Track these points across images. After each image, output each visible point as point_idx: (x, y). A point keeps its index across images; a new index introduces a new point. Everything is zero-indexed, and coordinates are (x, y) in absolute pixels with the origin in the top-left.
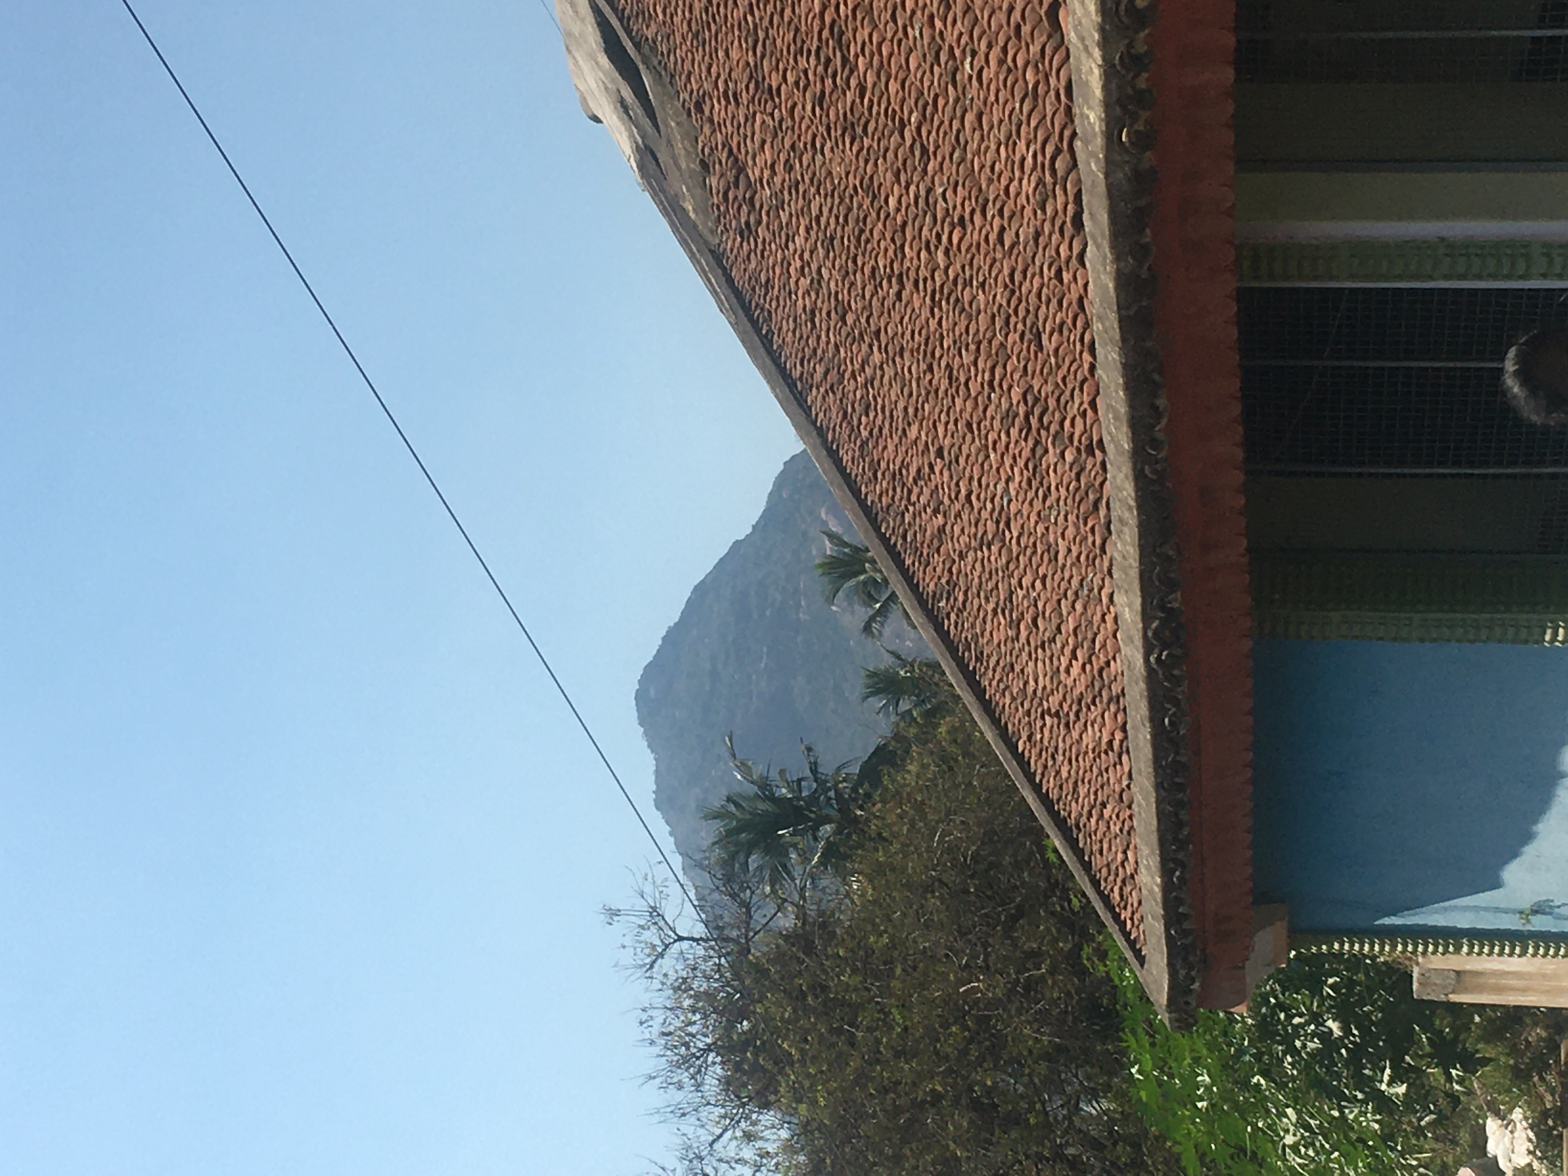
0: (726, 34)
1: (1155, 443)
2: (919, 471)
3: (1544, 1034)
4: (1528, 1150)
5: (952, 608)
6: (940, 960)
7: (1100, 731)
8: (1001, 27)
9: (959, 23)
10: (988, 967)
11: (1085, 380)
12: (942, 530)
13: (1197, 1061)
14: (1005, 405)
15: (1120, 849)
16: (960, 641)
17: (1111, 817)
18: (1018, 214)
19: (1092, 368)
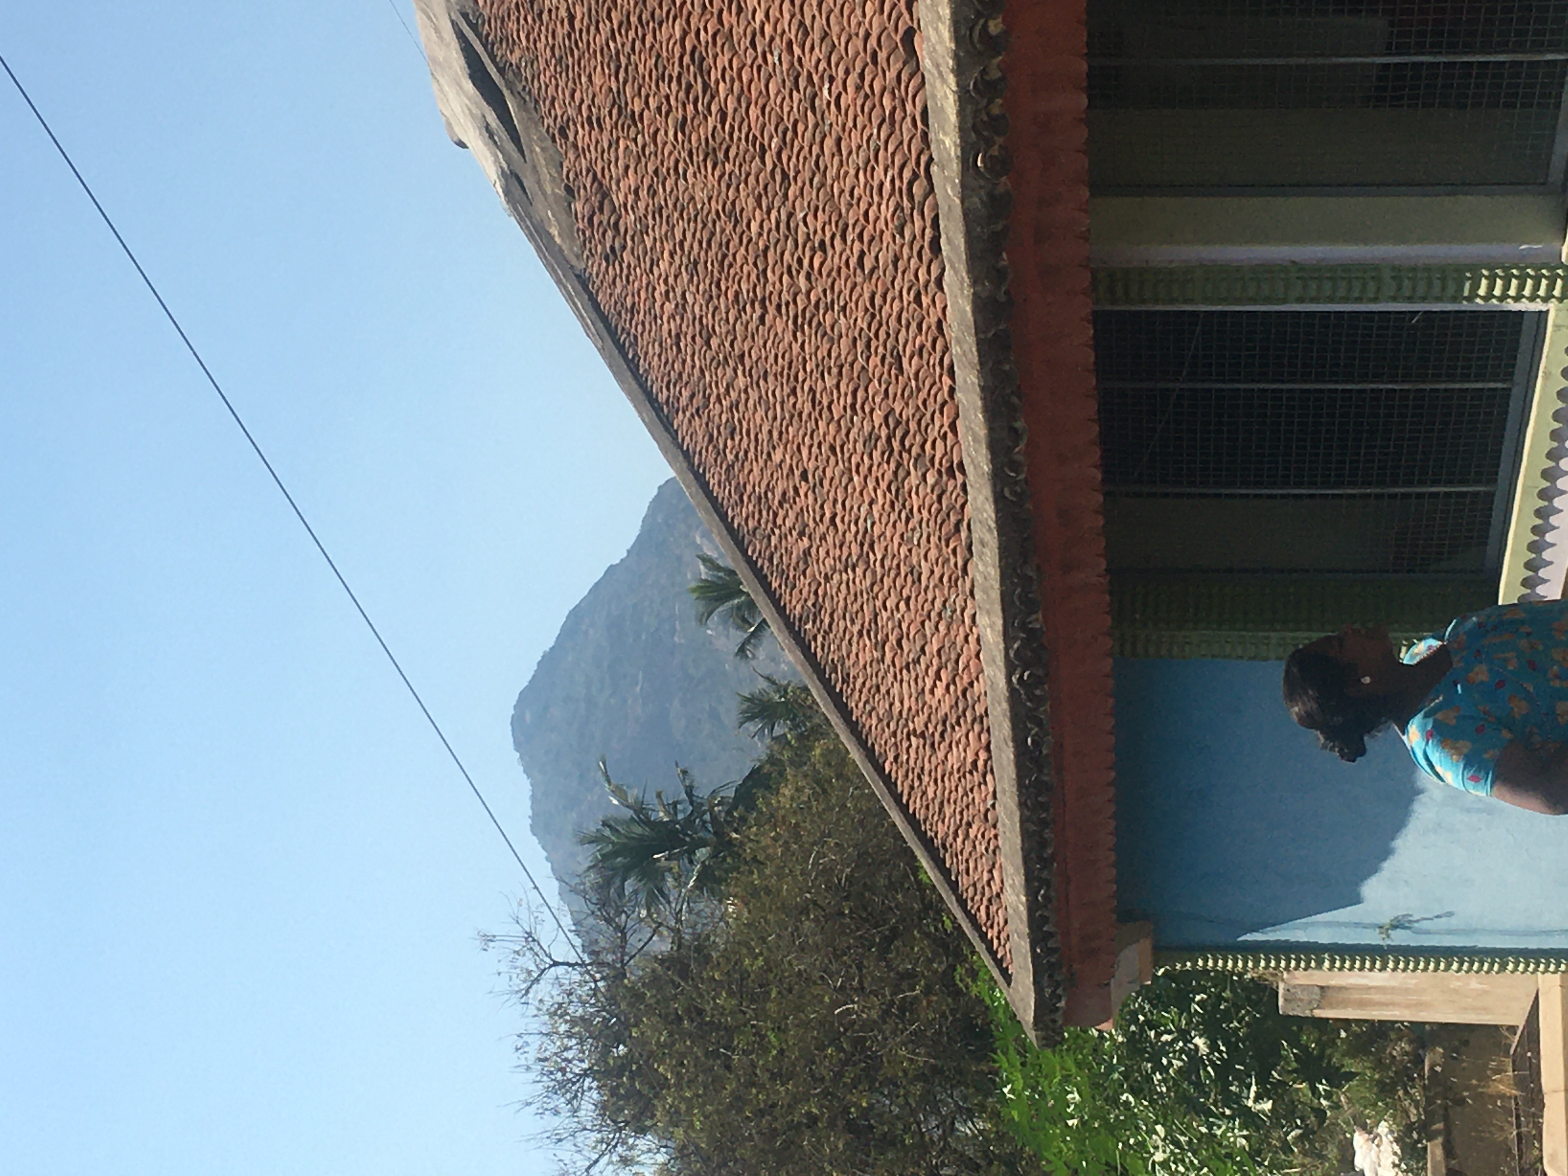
0: (589, 60)
1: (1015, 466)
2: (784, 494)
3: (1407, 1048)
4: (1393, 1163)
5: (819, 630)
6: (815, 983)
7: (965, 751)
8: (858, 53)
9: (817, 49)
10: (863, 989)
11: (945, 403)
12: (807, 553)
13: (1067, 1079)
14: (867, 428)
15: (986, 868)
16: (827, 662)
17: (976, 837)
18: (877, 238)
19: (952, 390)
